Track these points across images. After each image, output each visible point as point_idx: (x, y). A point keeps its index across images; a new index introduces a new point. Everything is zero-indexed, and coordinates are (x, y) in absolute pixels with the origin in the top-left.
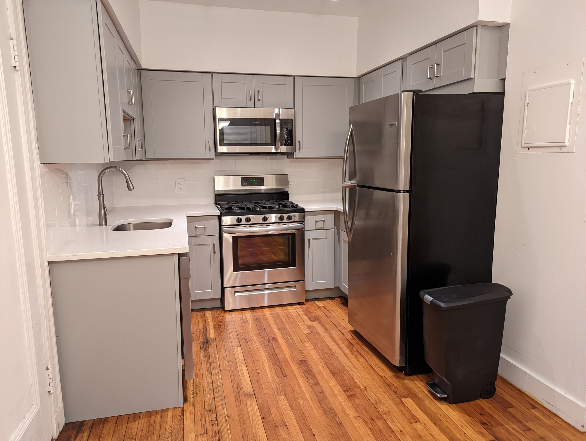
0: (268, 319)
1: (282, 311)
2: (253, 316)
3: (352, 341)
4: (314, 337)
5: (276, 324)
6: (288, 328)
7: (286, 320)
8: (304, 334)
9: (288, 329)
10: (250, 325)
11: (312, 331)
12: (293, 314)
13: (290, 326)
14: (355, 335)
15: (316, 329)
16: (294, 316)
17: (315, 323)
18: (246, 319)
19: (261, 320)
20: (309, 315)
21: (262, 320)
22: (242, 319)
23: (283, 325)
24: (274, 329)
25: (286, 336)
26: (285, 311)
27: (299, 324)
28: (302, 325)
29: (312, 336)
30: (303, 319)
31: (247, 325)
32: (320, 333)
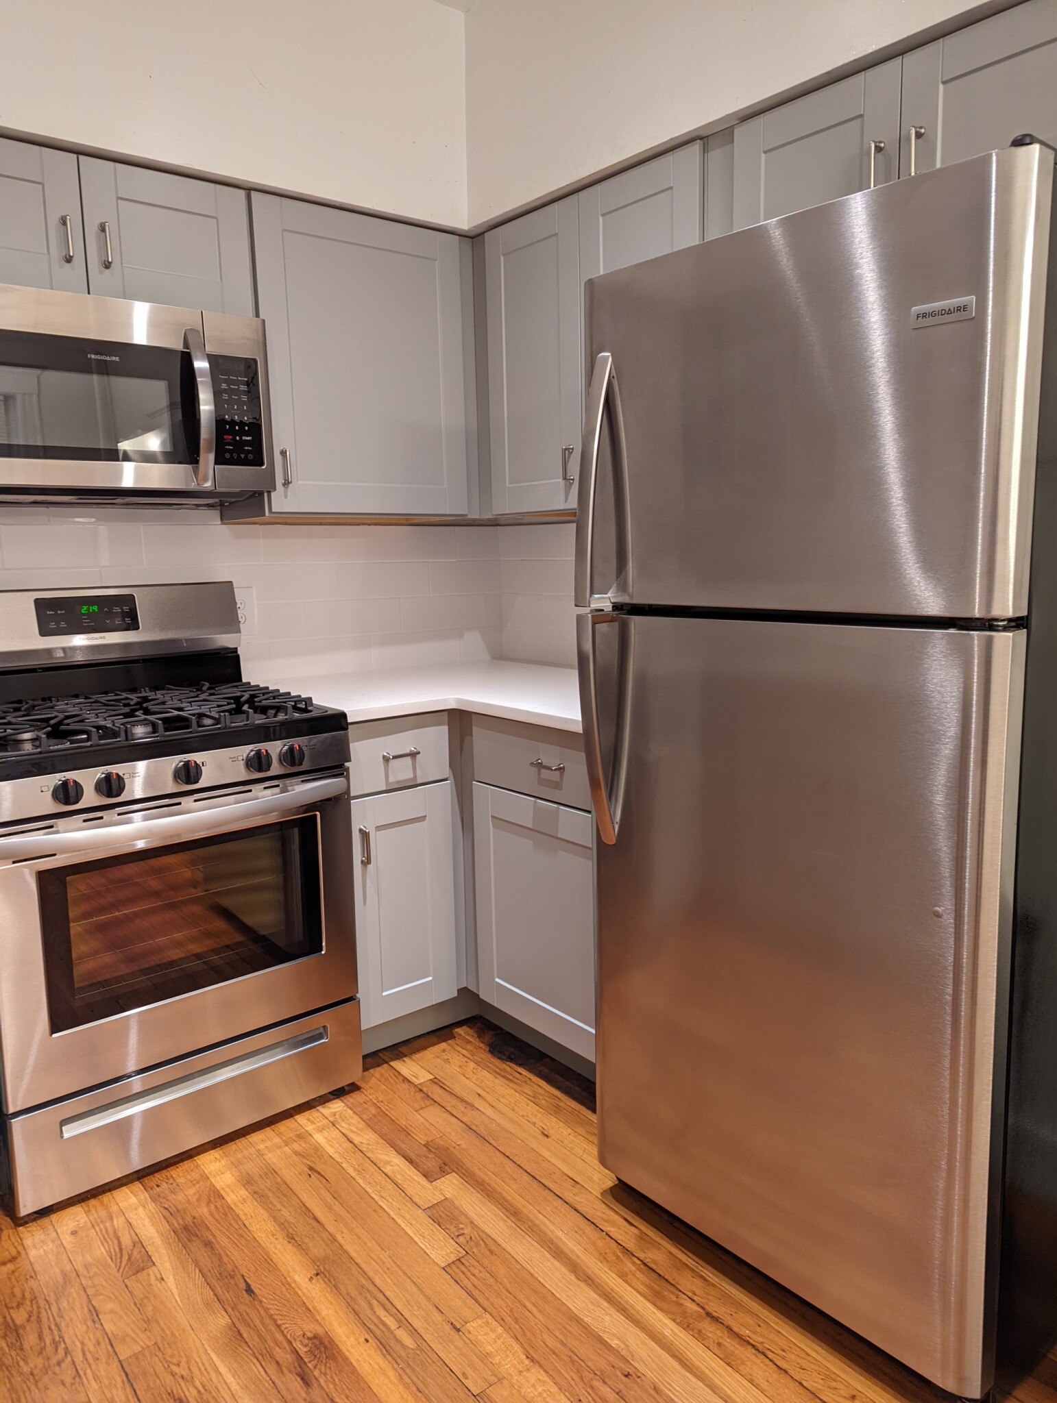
0: (243, 1218)
1: (286, 1149)
2: (167, 1214)
3: (650, 1255)
4: (491, 1281)
5: (291, 1238)
6: (354, 1255)
7: (324, 1201)
8: (437, 1268)
9: (358, 1260)
10: (171, 1281)
11: (461, 1239)
12: (336, 1156)
13: (359, 1238)
14: (638, 1214)
15: (472, 1222)
16: (344, 1165)
17: (449, 1187)
18: (138, 1243)
19: (213, 1230)
20: (403, 1146)
21: (218, 1234)
22: (121, 1249)
23: (325, 1235)
24: (297, 1278)
25: (369, 1312)
26: (296, 1147)
27: (392, 1214)
28: (407, 1216)
29: (476, 1272)
30: (390, 1174)
31: (157, 1286)
32: (500, 1241)
